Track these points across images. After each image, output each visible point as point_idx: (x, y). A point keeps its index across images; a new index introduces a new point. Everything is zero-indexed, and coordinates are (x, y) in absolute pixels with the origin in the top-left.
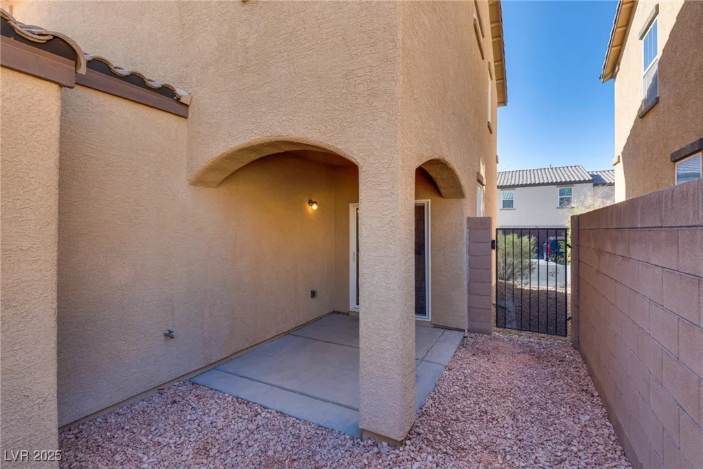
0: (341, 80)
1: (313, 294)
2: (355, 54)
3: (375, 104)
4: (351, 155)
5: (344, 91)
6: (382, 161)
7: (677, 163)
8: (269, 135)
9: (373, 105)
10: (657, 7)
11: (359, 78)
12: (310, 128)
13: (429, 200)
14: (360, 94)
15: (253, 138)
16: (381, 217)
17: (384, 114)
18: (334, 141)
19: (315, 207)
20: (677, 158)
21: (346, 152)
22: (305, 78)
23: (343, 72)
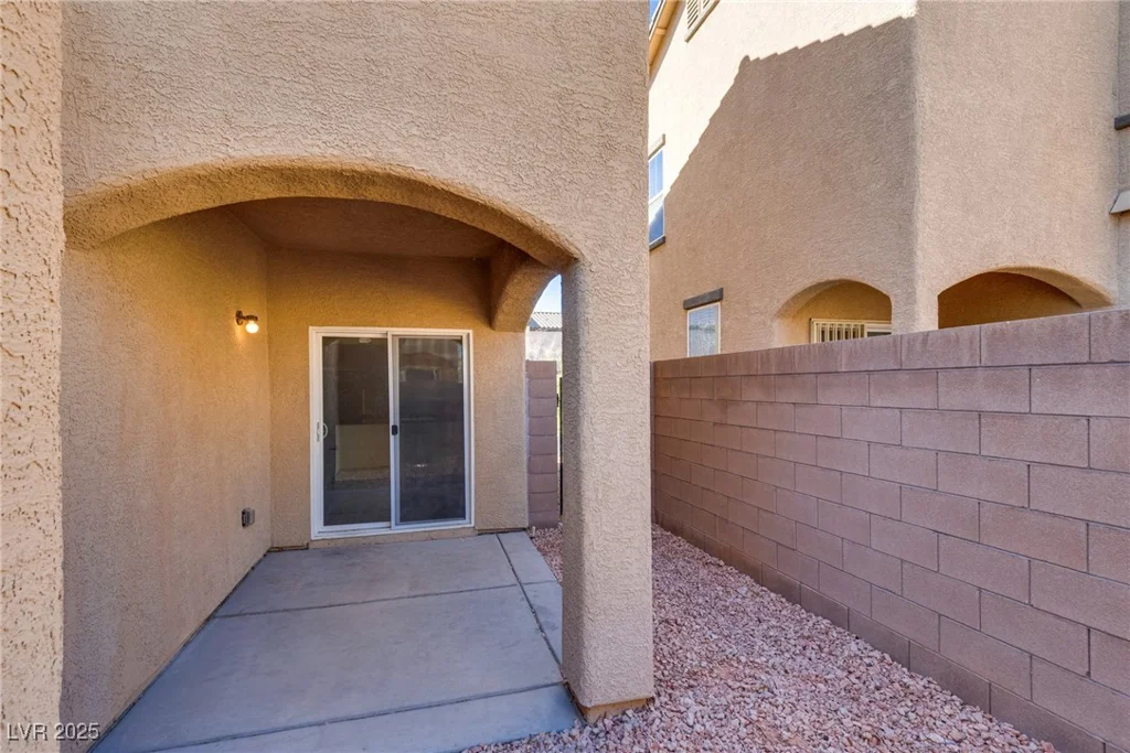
0: (551, 101)
1: (247, 518)
2: (576, 66)
3: (611, 163)
4: (570, 239)
5: (556, 121)
6: (625, 261)
7: (689, 311)
8: (369, 155)
9: (609, 164)
10: (664, 136)
11: (584, 110)
12: (480, 167)
13: (471, 332)
14: (586, 138)
15: (316, 150)
16: (622, 351)
17: (627, 184)
18: (536, 208)
19: (252, 327)
20: (690, 305)
21: (560, 232)
22: (469, 66)
23: (554, 88)
